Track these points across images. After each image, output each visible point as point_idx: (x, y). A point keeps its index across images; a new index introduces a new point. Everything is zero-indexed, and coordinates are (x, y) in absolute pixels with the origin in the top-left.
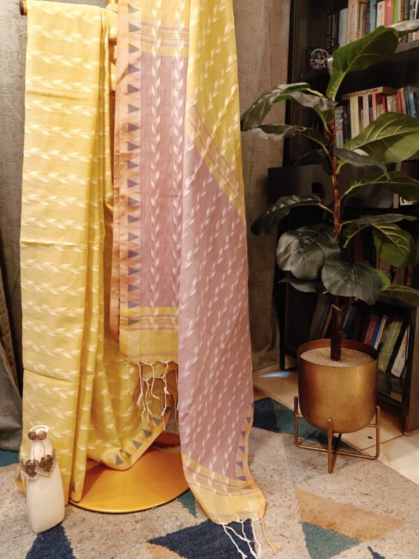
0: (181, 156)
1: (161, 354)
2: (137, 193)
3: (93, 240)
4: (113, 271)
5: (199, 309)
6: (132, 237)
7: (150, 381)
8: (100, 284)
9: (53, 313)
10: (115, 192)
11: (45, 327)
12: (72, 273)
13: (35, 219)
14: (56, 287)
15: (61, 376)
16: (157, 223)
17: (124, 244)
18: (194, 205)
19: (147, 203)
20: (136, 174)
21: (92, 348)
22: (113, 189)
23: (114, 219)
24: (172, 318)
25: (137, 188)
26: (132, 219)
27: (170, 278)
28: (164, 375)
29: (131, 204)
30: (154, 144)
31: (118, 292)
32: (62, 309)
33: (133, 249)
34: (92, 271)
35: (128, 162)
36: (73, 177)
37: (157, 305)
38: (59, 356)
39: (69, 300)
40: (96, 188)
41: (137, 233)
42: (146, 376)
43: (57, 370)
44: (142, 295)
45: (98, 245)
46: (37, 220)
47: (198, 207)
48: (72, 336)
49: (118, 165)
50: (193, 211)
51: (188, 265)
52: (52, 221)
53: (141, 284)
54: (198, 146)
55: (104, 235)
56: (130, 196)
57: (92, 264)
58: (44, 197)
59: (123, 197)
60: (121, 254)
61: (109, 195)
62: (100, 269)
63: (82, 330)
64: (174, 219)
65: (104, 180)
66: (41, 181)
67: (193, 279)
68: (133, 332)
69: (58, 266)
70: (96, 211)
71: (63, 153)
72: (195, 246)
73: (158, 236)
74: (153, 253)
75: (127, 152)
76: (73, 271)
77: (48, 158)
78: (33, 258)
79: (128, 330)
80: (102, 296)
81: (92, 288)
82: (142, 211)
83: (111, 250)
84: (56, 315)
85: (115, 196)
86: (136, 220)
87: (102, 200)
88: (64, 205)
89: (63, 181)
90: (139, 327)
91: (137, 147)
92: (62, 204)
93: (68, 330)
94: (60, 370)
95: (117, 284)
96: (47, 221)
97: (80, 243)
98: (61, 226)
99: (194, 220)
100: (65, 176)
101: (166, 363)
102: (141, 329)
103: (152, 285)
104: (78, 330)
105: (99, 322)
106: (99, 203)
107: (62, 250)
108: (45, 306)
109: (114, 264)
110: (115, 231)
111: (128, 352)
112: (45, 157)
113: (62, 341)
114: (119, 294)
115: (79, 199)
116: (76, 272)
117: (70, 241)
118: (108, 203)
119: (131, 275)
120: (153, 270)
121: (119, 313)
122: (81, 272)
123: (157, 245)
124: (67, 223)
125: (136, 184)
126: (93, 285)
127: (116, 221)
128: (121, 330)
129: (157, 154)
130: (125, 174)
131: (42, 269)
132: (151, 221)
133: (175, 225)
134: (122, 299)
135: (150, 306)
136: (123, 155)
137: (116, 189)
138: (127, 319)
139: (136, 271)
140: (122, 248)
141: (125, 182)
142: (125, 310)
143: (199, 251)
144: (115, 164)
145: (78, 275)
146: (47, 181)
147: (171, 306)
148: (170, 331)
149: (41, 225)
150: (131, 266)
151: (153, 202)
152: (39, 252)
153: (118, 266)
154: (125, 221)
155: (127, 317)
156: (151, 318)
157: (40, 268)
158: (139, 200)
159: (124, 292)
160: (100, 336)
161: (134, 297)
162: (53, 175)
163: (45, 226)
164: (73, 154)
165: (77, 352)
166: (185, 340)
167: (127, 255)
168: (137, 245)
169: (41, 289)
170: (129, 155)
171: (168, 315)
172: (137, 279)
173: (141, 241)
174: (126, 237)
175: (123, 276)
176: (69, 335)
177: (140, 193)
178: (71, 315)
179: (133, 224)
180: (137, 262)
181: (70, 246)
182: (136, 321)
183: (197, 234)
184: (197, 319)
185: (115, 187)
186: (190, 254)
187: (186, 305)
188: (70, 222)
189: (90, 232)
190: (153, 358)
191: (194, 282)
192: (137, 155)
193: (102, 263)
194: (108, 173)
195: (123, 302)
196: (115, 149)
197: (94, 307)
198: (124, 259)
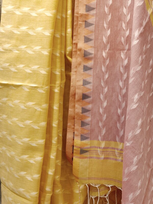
0: (129, 15)
1: (105, 179)
2: (91, 47)
3: (55, 84)
4: (70, 109)
5: (142, 146)
6: (85, 83)
7: (96, 199)
8: (59, 120)
9: (20, 143)
10: (74, 46)
11: (13, 153)
12: (36, 110)
13: (8, 64)
14: (23, 121)
15: (23, 195)
16: (107, 72)
17: (79, 88)
18: (141, 54)
19: (99, 56)
20: (92, 32)
21: (51, 172)
22: (72, 43)
23: (72, 68)
24: (116, 151)
25: (91, 43)
26: (86, 68)
27: (115, 118)
28: (107, 196)
29: (86, 56)
30: (107, 7)
31: (73, 127)
32: (26, 140)
33: (86, 93)
34: (53, 109)
35: (86, 22)
36: (39, 29)
37: (103, 139)
38: (22, 178)
39: (32, 133)
40: (59, 41)
41: (90, 79)
42: (93, 194)
43: (21, 190)
44: (92, 131)
45: (59, 88)
46: (9, 65)
47: (144, 56)
48: (34, 162)
49: (77, 25)
50: (140, 59)
51: (135, 106)
52: (21, 66)
53: (91, 121)
54: (146, 2)
55: (64, 81)
56: (85, 50)
57: (53, 103)
58: (16, 46)
59: (80, 50)
60: (76, 96)
61: (69, 48)
62: (59, 107)
63: (42, 158)
64: (121, 68)
65: (66, 36)
66: (13, 33)
67: (138, 119)
68: (83, 160)
69: (24, 103)
70: (58, 60)
71: (32, 9)
72: (141, 90)
73: (106, 83)
74: (102, 97)
75: (85, 13)
76: (36, 108)
77: (20, 14)
78: (7, 97)
79: (80, 158)
80: (61, 130)
81: (52, 123)
82: (95, 61)
83: (69, 93)
84: (22, 144)
85: (74, 50)
86: (90, 69)
87: (63, 52)
88: (32, 53)
89: (31, 33)
90: (88, 156)
91: (93, 9)
92: (30, 52)
93: (31, 157)
94: (23, 190)
95: (73, 121)
96: (18, 67)
97: (43, 84)
98: (28, 71)
99: (141, 67)
100: (32, 28)
101: (109, 186)
102: (91, 157)
103: (100, 122)
104: (39, 158)
105: (58, 150)
106: (61, 53)
107: (28, 90)
108: (14, 136)
109: (71, 105)
110: (73, 77)
111: (80, 176)
112: (18, 13)
113: (26, 166)
114: (74, 128)
115: (43, 48)
116: (39, 110)
117: (35, 83)
118: (69, 55)
119: (84, 114)
120: (101, 111)
121: (73, 143)
122: (43, 109)
123: (106, 90)
124: (33, 67)
125: (91, 40)
126: (54, 120)
127: (73, 69)
128: (74, 158)
129: (109, 14)
130: (83, 32)
131: (13, 106)
132: (101, 70)
133: (121, 73)
134: (76, 132)
135: (98, 140)
136: (82, 15)
137: (74, 44)
138: (79, 149)
139: (88, 111)
140: (77, 91)
141: (83, 39)
142: (78, 142)
143: (144, 95)
144: (75, 24)
145: (41, 111)
146: (18, 33)
147: (115, 140)
148: (114, 161)
149: (13, 69)
150: (84, 107)
151: (104, 54)
152: (11, 92)
153: (74, 106)
154: (81, 69)
155: (79, 147)
156: (99, 150)
157: (11, 105)
158: (93, 53)
159: (77, 127)
160: (58, 161)
161: (86, 132)
162: (24, 28)
163: (16, 71)
164: (40, 11)
165: (37, 176)
166: (130, 174)
167: (82, 98)
168: (89, 89)
169: (12, 122)
170: (86, 16)
171: (113, 148)
172: (88, 117)
173: (93, 86)
174: (81, 83)
175: (77, 114)
176: (32, 161)
177: (94, 47)
178: (34, 145)
179: (87, 72)
180: (89, 103)
181: (35, 87)
182: (87, 151)
183: (143, 80)
184: (141, 156)
185: (74, 42)
186: (136, 97)
187: (131, 142)
188: (35, 67)
189: (51, 77)
190: (98, 181)
191: (140, 122)
192: (93, 15)
193: (62, 103)
194: (69, 30)
195: (77, 135)
196: (75, 11)
197: (53, 139)
198: (79, 101)
